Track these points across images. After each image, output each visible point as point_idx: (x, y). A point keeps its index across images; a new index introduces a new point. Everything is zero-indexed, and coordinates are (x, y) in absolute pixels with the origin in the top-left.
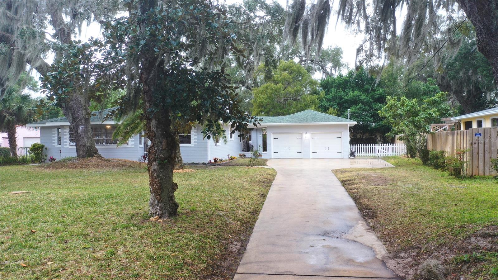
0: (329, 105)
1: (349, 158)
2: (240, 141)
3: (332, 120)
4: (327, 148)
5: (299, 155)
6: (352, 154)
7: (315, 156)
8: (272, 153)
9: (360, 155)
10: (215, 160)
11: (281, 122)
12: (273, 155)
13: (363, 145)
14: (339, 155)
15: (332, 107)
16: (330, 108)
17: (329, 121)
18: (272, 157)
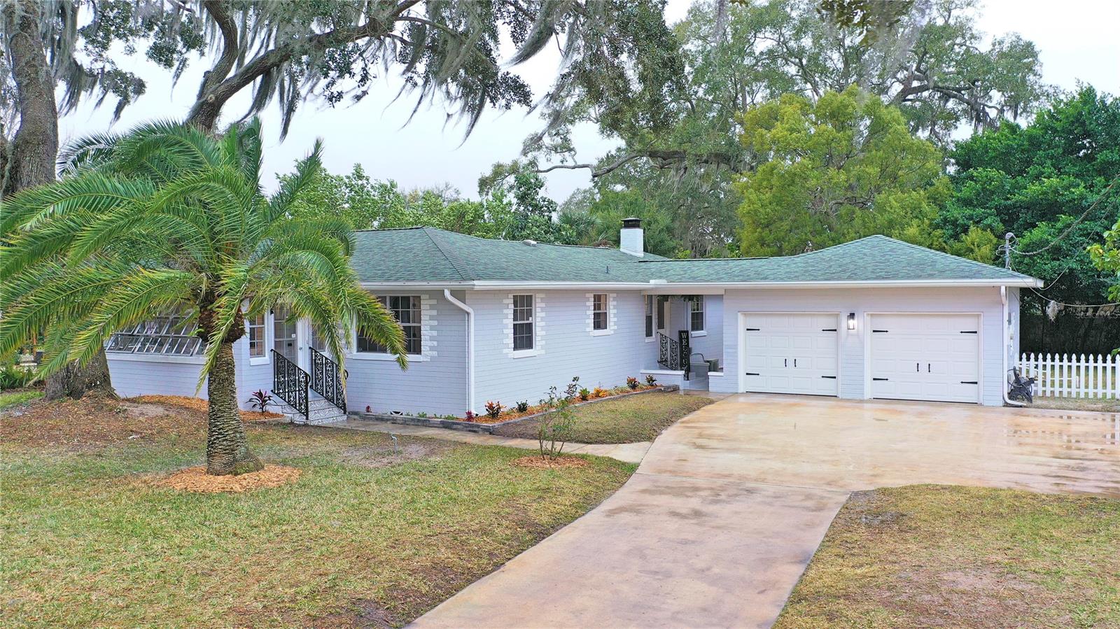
0: (970, 218)
1: (1007, 405)
2: (649, 334)
3: (942, 274)
4: (924, 367)
5: (827, 387)
6: (1020, 390)
7: (884, 390)
8: (742, 374)
9: (1052, 392)
10: (494, 412)
11: (765, 278)
12: (744, 384)
13: (1065, 356)
14: (969, 394)
15: (978, 222)
16: (972, 228)
17: (931, 276)
18: (741, 389)
